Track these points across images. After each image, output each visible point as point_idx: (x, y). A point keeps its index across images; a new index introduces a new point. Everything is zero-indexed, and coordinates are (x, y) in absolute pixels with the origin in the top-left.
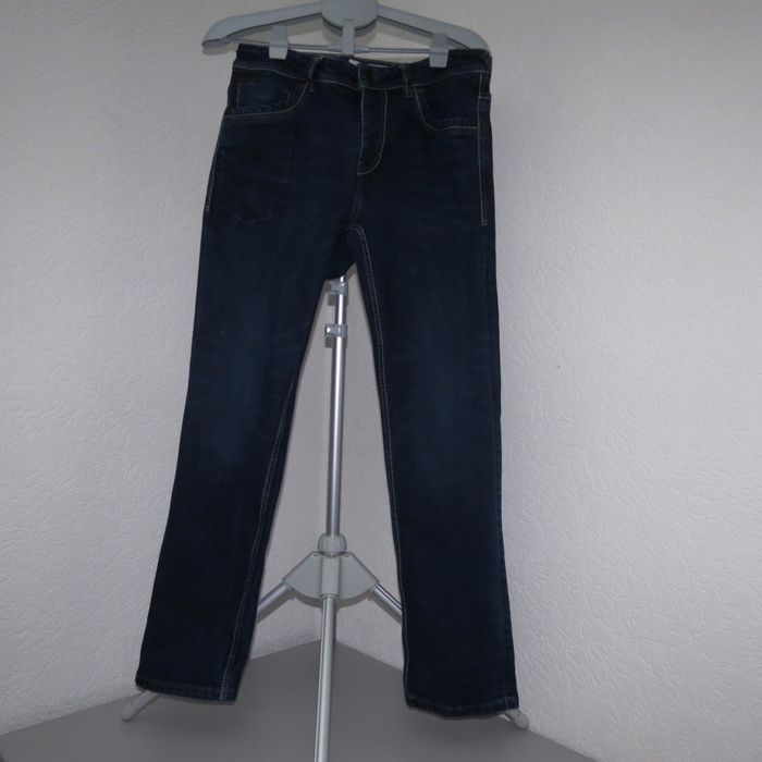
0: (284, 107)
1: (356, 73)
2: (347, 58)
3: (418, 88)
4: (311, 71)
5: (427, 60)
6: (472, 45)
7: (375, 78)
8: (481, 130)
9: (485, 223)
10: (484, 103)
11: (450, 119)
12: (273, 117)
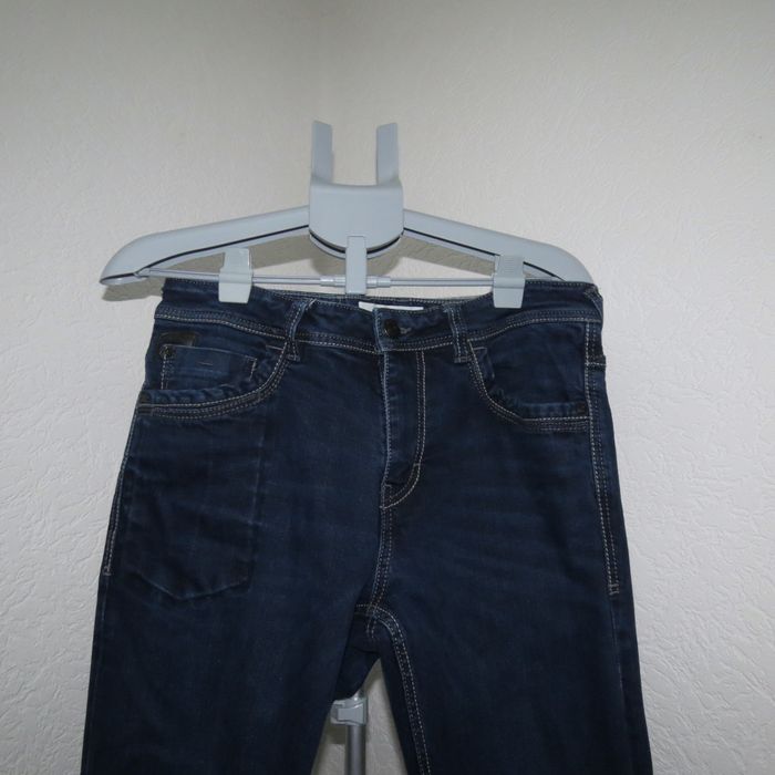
0: (245, 388)
1: (372, 326)
2: (355, 300)
3: (475, 344)
4: (293, 327)
5: (489, 297)
6: (568, 275)
7: (404, 331)
8: (594, 421)
9: (614, 589)
10: (595, 374)
11: (541, 405)
12: (226, 409)
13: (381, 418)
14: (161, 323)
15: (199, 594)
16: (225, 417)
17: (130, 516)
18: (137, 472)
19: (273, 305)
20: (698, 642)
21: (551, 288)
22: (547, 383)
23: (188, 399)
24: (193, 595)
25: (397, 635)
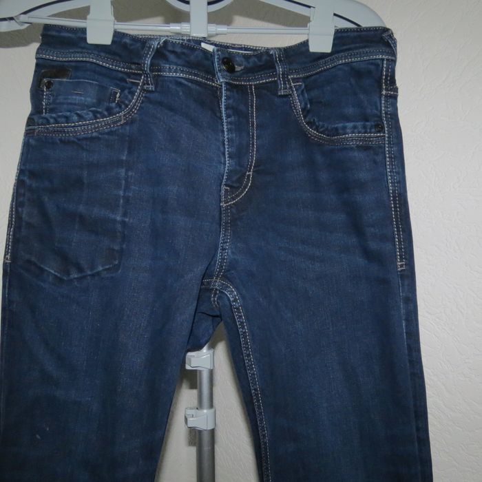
0: (110, 112)
1: (213, 63)
2: (198, 42)
3: (294, 80)
4: (148, 61)
5: (305, 44)
6: (366, 22)
7: (238, 68)
8: (389, 137)
9: (402, 266)
10: (390, 100)
11: (347, 124)
12: (95, 128)
13: (220, 134)
14: (41, 61)
15: (80, 275)
16: (94, 134)
17: (24, 216)
18: (28, 181)
19: (131, 45)
21: (356, 34)
22: (350, 111)
23: (63, 120)
24: (76, 276)
25: (235, 300)
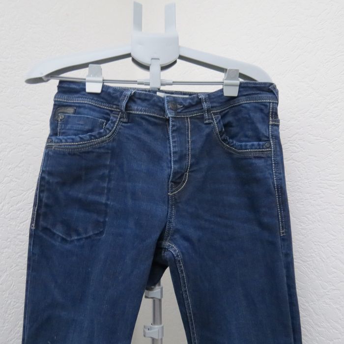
0: (100, 135)
2: (155, 91)
3: (215, 114)
7: (179, 107)
8: (274, 151)
9: (283, 233)
10: (275, 128)
11: (248, 143)
12: (91, 146)
13: (168, 149)
14: (57, 103)
15: (79, 237)
16: (90, 150)
17: (44, 199)
18: (47, 177)
19: (113, 93)
20: (321, 258)
21: (253, 85)
22: (250, 133)
23: (71, 140)
24: (76, 238)
25: (178, 256)
